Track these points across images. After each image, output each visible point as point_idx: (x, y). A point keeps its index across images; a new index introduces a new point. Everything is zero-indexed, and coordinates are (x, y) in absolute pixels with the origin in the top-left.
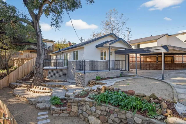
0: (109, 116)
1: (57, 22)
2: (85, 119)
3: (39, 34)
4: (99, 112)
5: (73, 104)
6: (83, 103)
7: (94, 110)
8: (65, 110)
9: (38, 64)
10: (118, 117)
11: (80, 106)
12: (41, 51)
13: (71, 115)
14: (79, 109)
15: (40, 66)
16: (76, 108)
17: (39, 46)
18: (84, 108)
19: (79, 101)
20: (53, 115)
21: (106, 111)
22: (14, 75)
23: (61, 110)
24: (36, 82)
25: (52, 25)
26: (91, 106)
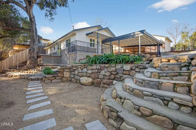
0: (100, 73)
1: (51, 14)
2: (76, 81)
3: (33, 20)
4: (90, 72)
5: (66, 70)
6: (75, 68)
7: (86, 71)
8: (57, 76)
9: (32, 49)
10: (108, 71)
11: (72, 71)
12: (35, 37)
13: (64, 80)
14: (71, 74)
15: (34, 50)
16: (69, 74)
17: (33, 32)
18: (76, 72)
19: (71, 67)
20: (45, 81)
21: (97, 69)
22: (8, 62)
23: (53, 77)
24: (30, 66)
25: (46, 16)
26: (83, 68)
